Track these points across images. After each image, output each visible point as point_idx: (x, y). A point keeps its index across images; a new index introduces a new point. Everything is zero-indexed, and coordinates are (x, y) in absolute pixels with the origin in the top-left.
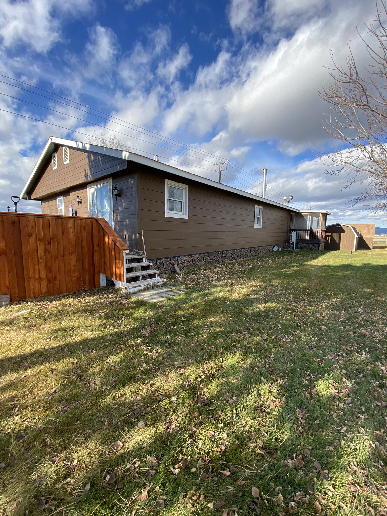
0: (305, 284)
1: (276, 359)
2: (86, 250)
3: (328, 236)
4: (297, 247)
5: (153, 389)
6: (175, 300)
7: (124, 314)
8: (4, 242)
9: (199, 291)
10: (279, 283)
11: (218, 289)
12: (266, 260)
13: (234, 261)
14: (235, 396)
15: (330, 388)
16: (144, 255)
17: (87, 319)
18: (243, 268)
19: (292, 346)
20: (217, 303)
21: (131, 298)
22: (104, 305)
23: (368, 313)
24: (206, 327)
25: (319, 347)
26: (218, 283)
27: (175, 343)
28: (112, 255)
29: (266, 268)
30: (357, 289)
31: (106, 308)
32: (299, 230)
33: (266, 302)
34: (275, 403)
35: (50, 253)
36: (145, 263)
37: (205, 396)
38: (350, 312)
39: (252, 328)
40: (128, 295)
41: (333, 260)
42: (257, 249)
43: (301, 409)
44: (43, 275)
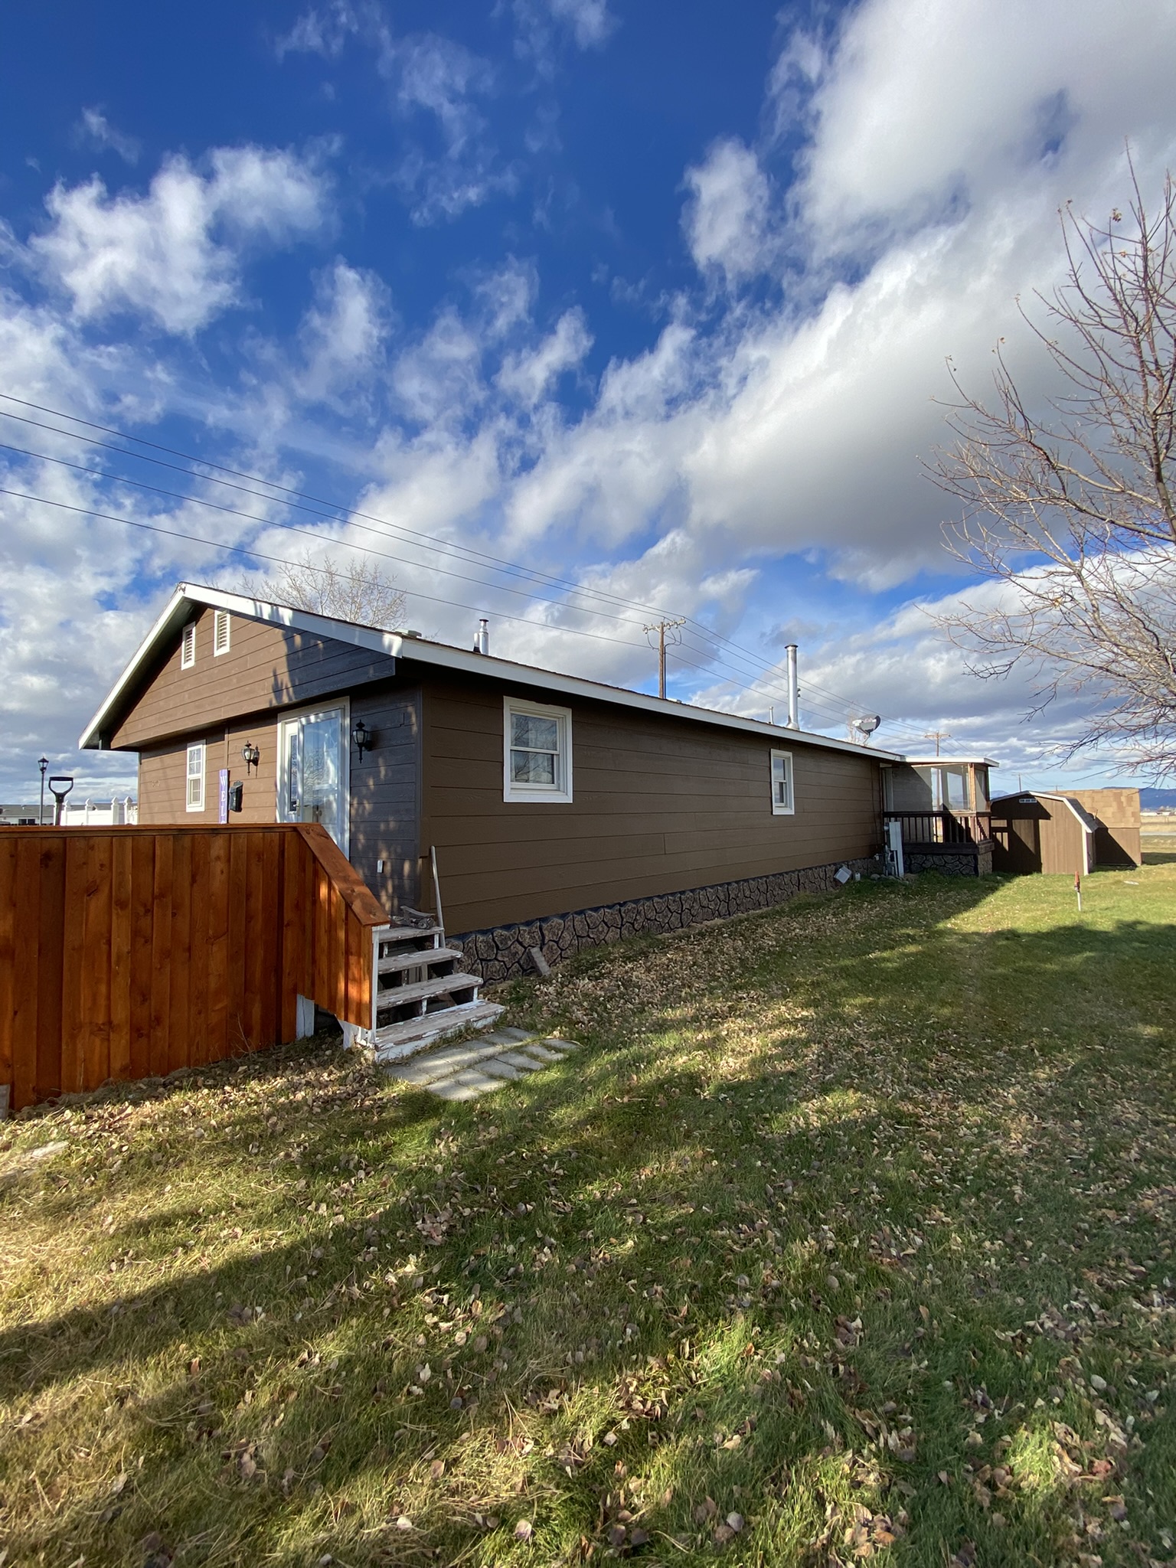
0: (946, 1011)
1: (871, 1340)
2: (258, 925)
3: (1001, 830)
4: (908, 869)
5: (453, 1482)
6: (530, 1090)
7: (365, 1152)
8: (10, 917)
9: (612, 1048)
10: (865, 1009)
11: (669, 1040)
12: (817, 917)
13: (718, 921)
14: (737, 1508)
15: (1056, 1459)
16: (438, 925)
17: (247, 1172)
18: (746, 949)
19: (922, 1277)
20: (668, 1097)
21: (390, 1085)
22: (303, 1113)
23: (1157, 1123)
24: (634, 1201)
25: (1011, 1280)
26: (670, 1014)
27: (529, 1277)
28: (337, 940)
29: (819, 947)
30: (1112, 1026)
31: (311, 1125)
32: (909, 815)
33: (825, 1089)
34: (874, 1536)
35: (148, 941)
36: (440, 952)
37: (634, 1511)
38: (1099, 1122)
39: (785, 1201)
40: (383, 1072)
41: (1026, 910)
42: (787, 878)
43: (961, 1553)
44: (121, 1014)
